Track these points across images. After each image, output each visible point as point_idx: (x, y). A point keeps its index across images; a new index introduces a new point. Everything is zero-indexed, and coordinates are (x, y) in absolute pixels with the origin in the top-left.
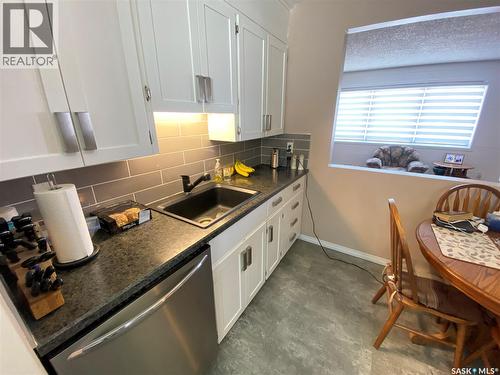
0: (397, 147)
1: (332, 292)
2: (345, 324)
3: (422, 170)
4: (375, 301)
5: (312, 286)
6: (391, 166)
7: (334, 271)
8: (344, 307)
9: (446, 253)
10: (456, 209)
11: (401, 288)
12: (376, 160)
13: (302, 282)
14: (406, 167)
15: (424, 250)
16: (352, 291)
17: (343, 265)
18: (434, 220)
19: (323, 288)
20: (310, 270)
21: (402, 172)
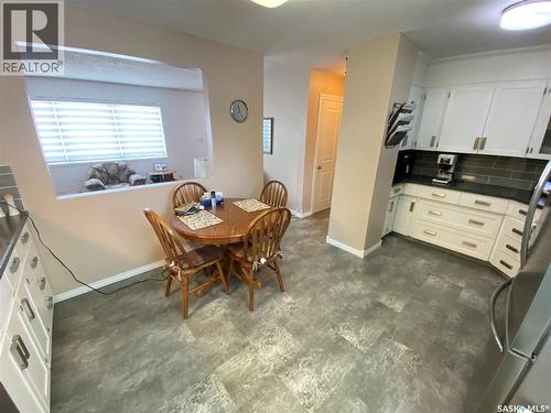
0: (111, 163)
1: (132, 317)
2: (157, 326)
3: (142, 182)
4: (167, 295)
5: (110, 328)
6: (114, 183)
7: (121, 301)
8: (149, 317)
9: (194, 229)
10: (184, 202)
11: (181, 267)
12: (94, 181)
13: (95, 335)
14: (128, 181)
15: (182, 234)
16: (147, 302)
17: (127, 290)
18: (177, 214)
19: (121, 321)
20: (96, 319)
21: (127, 188)
